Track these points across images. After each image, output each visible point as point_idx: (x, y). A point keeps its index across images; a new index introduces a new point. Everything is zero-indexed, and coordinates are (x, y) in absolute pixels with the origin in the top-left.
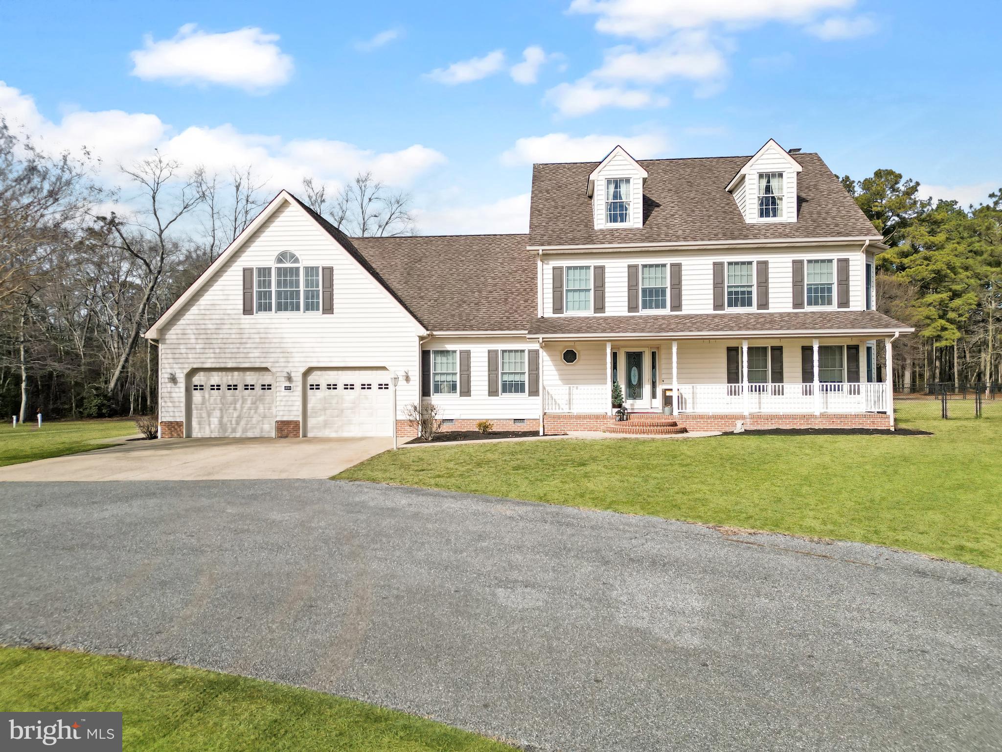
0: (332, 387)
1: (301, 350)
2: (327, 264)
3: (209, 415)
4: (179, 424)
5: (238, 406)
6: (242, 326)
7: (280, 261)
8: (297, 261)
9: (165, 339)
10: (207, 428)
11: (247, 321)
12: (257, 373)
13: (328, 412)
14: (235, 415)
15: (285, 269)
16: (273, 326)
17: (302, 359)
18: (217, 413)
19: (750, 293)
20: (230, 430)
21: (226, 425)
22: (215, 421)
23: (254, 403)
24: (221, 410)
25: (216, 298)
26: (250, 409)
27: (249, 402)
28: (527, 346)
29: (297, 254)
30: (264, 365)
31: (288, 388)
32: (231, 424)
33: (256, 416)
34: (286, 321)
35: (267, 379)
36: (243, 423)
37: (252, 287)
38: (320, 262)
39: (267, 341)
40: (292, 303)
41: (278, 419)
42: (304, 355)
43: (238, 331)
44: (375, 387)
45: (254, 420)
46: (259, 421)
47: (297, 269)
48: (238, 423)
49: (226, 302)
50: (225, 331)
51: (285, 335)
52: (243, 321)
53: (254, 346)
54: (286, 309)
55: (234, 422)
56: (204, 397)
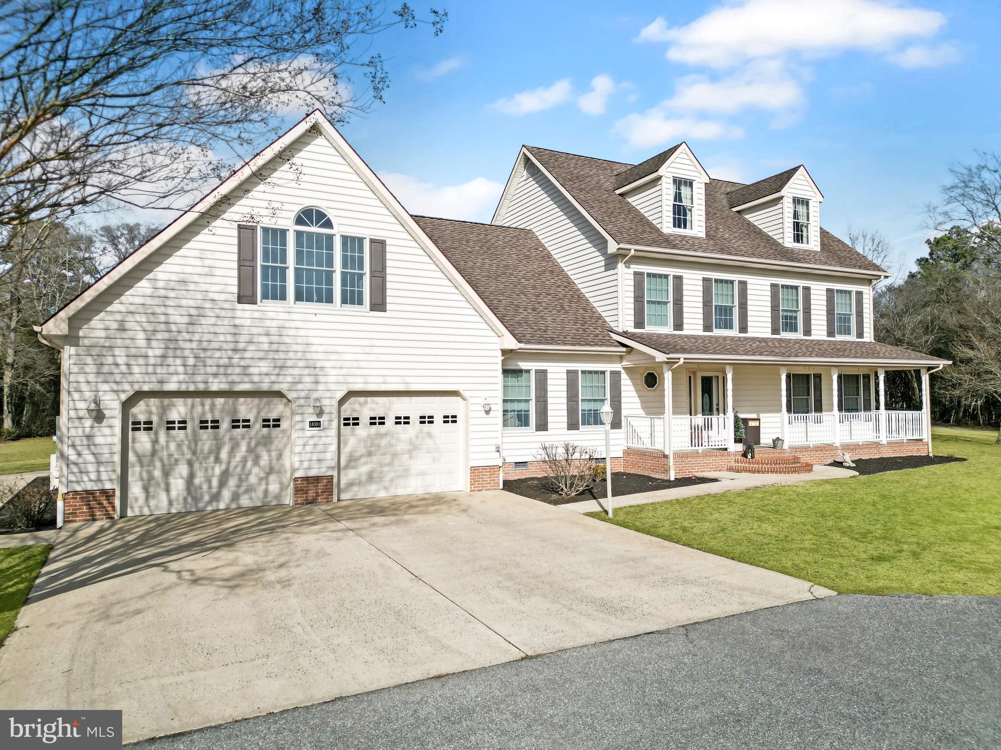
0: (378, 421)
1: (338, 364)
2: (378, 235)
3: (166, 474)
4: (108, 494)
5: (224, 454)
6: (237, 322)
7: (299, 221)
8: (328, 224)
9: (78, 337)
10: (163, 497)
11: (247, 314)
12: (256, 401)
13: (375, 459)
14: (218, 471)
15: (310, 235)
16: (292, 324)
17: (341, 379)
18: (183, 469)
19: (796, 318)
20: (206, 498)
21: (200, 488)
22: (178, 485)
23: (250, 450)
24: (190, 463)
25: (188, 270)
26: (244, 460)
27: (243, 447)
28: (608, 367)
29: (331, 214)
30: (276, 387)
31: (315, 424)
32: (210, 487)
33: (256, 470)
34: (313, 317)
35: (277, 409)
36: (232, 482)
37: (254, 258)
38: (367, 233)
39: (282, 348)
40: (319, 291)
41: (300, 474)
42: (344, 371)
43: (232, 330)
44: (438, 420)
45: (253, 479)
46: (261, 479)
47: (330, 238)
48: (222, 483)
49: (209, 279)
50: (205, 329)
51: (312, 340)
52: (239, 314)
53: (261, 354)
54: (310, 299)
55: (215, 482)
56: (155, 442)
